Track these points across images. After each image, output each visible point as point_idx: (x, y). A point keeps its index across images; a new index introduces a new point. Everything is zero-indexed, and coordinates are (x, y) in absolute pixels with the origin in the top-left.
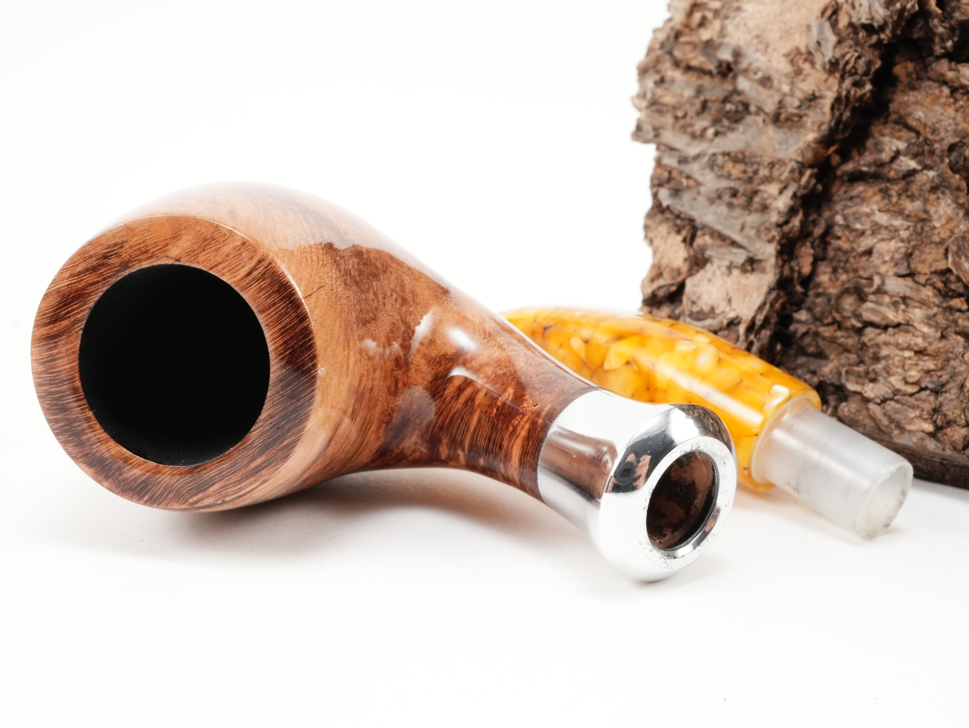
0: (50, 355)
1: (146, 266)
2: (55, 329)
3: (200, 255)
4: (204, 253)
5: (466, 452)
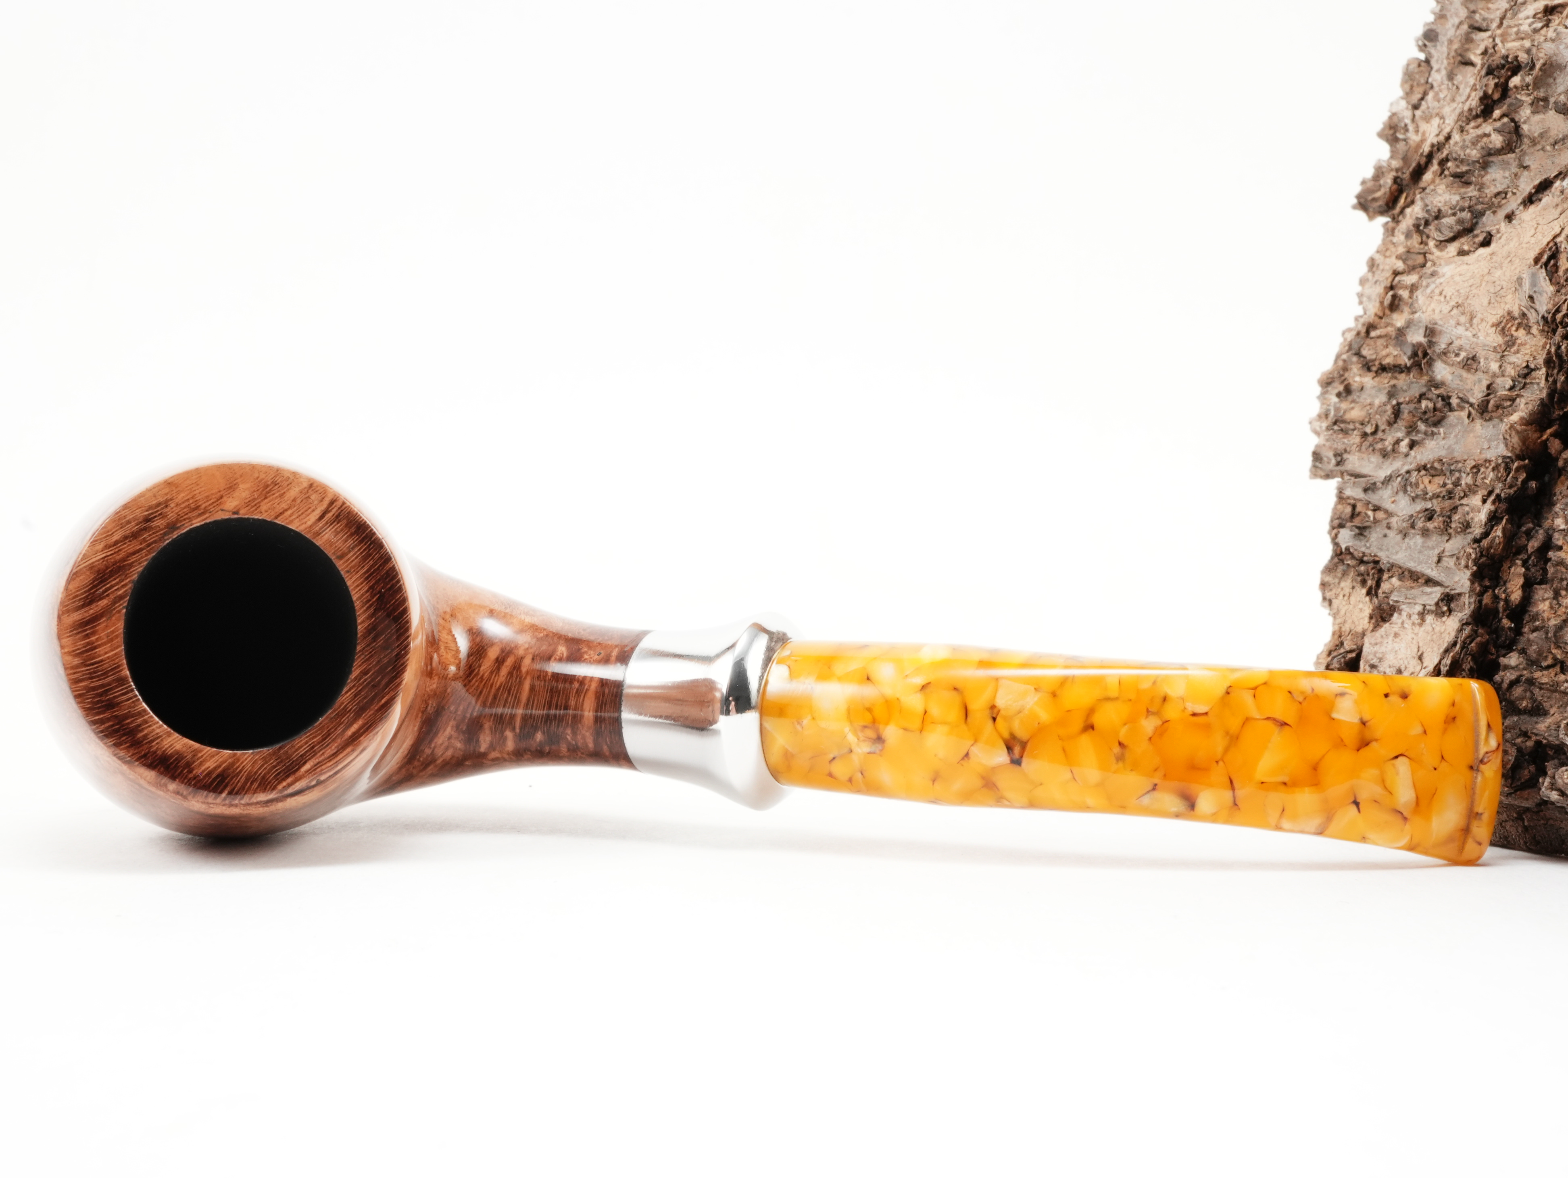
0: (87, 644)
1: (198, 524)
2: (91, 612)
3: (261, 505)
4: (265, 502)
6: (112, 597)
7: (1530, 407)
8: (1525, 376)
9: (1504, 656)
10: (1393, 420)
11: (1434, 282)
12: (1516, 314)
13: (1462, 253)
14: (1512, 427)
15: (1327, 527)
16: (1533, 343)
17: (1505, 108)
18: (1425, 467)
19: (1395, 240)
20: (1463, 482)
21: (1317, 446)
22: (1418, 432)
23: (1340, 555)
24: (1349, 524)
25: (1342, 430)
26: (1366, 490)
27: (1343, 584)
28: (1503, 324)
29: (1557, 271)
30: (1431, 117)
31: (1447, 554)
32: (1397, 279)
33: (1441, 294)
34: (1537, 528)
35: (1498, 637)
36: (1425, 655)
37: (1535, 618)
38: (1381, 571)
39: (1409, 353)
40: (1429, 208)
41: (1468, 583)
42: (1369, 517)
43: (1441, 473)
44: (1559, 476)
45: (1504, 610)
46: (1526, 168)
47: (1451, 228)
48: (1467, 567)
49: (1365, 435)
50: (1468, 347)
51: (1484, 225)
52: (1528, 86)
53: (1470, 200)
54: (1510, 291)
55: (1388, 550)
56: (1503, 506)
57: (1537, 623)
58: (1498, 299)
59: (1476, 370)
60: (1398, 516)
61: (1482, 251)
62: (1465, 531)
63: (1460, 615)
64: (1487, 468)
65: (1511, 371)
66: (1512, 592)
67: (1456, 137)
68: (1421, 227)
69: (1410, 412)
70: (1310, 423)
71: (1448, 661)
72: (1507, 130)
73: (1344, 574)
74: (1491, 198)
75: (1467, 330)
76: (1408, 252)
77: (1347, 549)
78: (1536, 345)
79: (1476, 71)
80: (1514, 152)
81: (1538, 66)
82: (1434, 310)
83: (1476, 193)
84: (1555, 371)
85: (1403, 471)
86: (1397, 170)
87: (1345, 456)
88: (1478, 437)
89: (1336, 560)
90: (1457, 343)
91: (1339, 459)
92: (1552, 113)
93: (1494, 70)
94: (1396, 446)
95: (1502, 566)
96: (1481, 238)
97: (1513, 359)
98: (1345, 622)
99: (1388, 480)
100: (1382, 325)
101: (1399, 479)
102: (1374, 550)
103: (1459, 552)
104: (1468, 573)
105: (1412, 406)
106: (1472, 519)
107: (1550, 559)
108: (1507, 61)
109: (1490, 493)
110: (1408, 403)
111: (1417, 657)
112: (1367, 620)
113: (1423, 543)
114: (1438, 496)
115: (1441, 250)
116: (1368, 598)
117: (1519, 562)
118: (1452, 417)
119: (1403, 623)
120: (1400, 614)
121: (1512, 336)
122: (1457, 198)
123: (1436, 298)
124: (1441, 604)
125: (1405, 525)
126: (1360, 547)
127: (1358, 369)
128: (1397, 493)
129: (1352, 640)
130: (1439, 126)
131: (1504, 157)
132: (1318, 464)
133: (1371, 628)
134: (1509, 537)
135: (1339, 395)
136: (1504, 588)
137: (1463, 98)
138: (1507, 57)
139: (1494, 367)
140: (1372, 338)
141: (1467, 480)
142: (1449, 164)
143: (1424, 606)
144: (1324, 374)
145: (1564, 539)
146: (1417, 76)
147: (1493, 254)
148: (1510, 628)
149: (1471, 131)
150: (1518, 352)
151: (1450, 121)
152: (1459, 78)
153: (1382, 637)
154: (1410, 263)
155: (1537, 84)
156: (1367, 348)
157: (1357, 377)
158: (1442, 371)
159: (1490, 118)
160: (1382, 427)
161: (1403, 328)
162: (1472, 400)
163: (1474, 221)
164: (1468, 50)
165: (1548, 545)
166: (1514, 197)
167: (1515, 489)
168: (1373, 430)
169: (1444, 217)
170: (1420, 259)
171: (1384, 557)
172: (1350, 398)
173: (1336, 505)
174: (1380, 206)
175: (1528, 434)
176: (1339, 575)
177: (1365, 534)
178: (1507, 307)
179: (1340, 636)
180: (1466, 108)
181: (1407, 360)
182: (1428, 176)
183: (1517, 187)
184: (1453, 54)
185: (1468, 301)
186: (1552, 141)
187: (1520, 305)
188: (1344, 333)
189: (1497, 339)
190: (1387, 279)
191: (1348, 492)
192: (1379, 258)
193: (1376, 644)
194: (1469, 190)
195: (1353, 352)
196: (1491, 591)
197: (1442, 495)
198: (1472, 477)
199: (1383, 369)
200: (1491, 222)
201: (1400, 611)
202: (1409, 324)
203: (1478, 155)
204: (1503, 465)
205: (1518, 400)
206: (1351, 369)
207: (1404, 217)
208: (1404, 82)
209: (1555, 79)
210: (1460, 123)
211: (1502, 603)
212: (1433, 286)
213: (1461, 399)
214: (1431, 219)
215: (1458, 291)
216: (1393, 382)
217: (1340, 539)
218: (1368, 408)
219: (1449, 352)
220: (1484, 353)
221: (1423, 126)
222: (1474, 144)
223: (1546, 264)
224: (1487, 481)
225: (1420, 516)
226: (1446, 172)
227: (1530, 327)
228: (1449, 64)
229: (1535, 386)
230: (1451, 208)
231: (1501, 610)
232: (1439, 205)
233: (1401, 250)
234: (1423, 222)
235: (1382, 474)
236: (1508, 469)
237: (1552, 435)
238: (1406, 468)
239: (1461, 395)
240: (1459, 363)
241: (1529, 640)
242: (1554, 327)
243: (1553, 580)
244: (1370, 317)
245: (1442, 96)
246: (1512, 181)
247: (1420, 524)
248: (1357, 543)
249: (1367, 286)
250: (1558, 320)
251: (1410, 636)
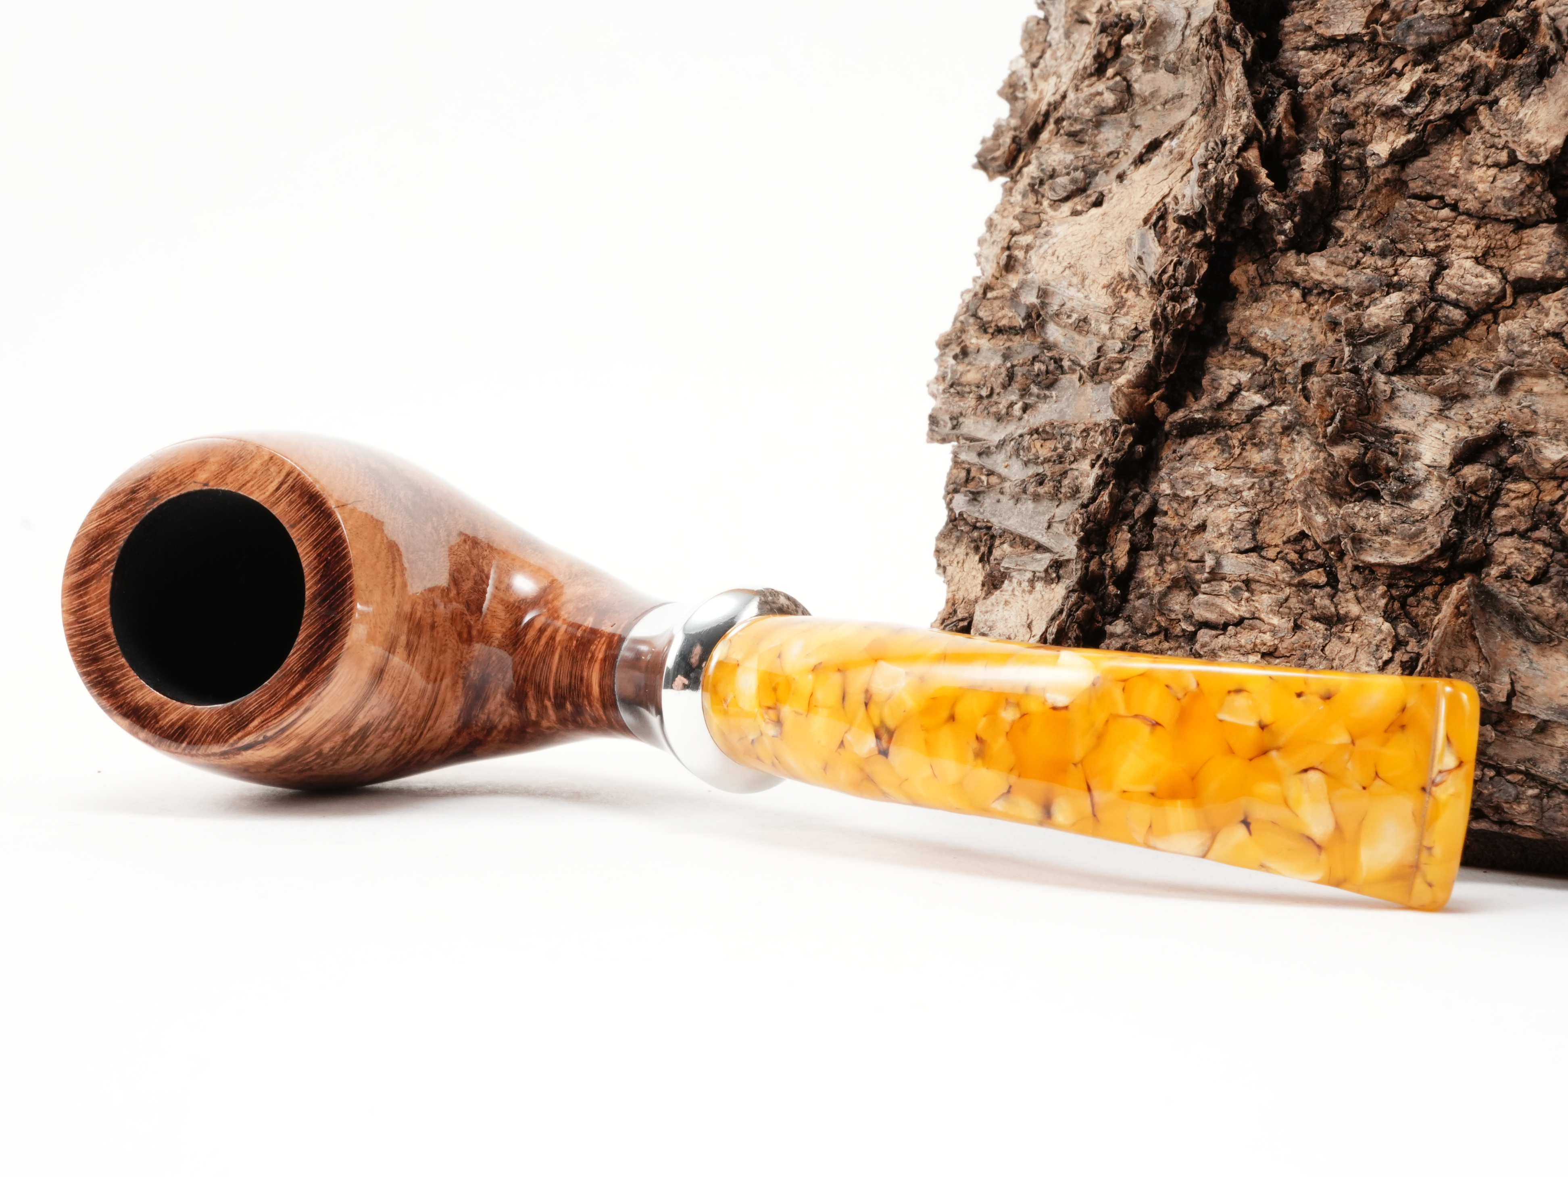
0: (81, 603)
1: (175, 495)
2: (85, 574)
3: (228, 476)
4: (232, 473)
5: (553, 700)
6: (102, 561)
7: (1138, 369)
8: (1134, 338)
9: (1110, 624)
10: (1007, 382)
11: (1047, 242)
12: (1126, 275)
13: (1075, 213)
14: (1119, 390)
15: (942, 492)
16: (1142, 305)
17: (1117, 66)
18: (1037, 431)
19: (1012, 200)
20: (1073, 446)
21: (933, 409)
22: (1031, 395)
23: (955, 520)
24: (963, 489)
25: (958, 393)
26: (980, 455)
27: (957, 551)
28: (1113, 286)
29: (1165, 232)
30: (1049, 76)
31: (1057, 519)
32: (1014, 239)
33: (1053, 254)
34: (1144, 493)
35: (1104, 605)
36: (1034, 623)
37: (1141, 584)
38: (993, 537)
39: (1023, 315)
40: (1044, 167)
41: (1075, 550)
42: (983, 482)
43: (1053, 437)
44: (1166, 441)
45: (1111, 577)
46: (1138, 127)
47: (1065, 188)
48: (1074, 532)
49: (980, 398)
50: (1079, 309)
51: (1097, 185)
52: (1139, 44)
53: (1084, 159)
54: (1121, 252)
55: (1001, 515)
56: (1111, 470)
57: (1143, 590)
58: (1109, 260)
59: (1088, 332)
60: (1011, 481)
61: (1094, 211)
62: (1074, 496)
63: (1068, 581)
64: (1096, 431)
65: (1120, 333)
66: (1118, 558)
67: (1071, 96)
68: (1035, 187)
69: (1023, 375)
70: (928, 386)
71: (1054, 629)
72: (1119, 89)
73: (959, 540)
74: (1104, 157)
75: (1079, 291)
76: (1025, 212)
77: (961, 514)
78: (1145, 307)
79: (1091, 30)
80: (1126, 111)
81: (1148, 23)
82: (1046, 271)
83: (1089, 153)
84: (1162, 333)
85: (1016, 435)
86: (1015, 129)
87: (961, 420)
88: (1089, 400)
89: (951, 526)
90: (1069, 305)
91: (955, 422)
92: (1162, 72)
93: (1107, 28)
94: (1010, 409)
95: (1109, 531)
96: (1093, 199)
97: (1122, 320)
98: (958, 589)
99: (1001, 444)
100: (999, 286)
101: (1012, 443)
102: (987, 516)
103: (1069, 518)
104: (1076, 538)
105: (1025, 369)
106: (1081, 483)
107: (1155, 525)
108: (1121, 20)
109: (1099, 457)
110: (1022, 365)
111: (1026, 625)
112: (979, 587)
113: (1034, 508)
114: (1049, 461)
115: (1055, 210)
116: (980, 565)
117: (1125, 528)
118: (1065, 380)
119: (1013, 590)
120: (1011, 581)
121: (1122, 297)
122: (1072, 157)
123: (1049, 258)
124: (1050, 571)
125: (1017, 489)
126: (973, 513)
127: (975, 331)
128: (1010, 457)
129: (965, 608)
130: (1056, 84)
131: (1117, 116)
132: (934, 428)
133: (983, 596)
134: (1116, 502)
135: (955, 357)
136: (1111, 554)
137: (1079, 57)
138: (1121, 15)
139: (1105, 329)
140: (988, 299)
141: (1077, 444)
142: (1065, 123)
143: (1034, 572)
144: (942, 336)
145: (1169, 504)
146: (1036, 34)
147: (1104, 214)
148: (1116, 595)
149: (1085, 89)
150: (1127, 314)
151: (1066, 79)
152: (1075, 36)
153: (993, 604)
154: (1026, 223)
155: (1148, 42)
156: (983, 310)
157: (974, 339)
158: (1054, 332)
159: (1104, 76)
160: (997, 390)
161: (1017, 289)
162: (1083, 363)
163: (1087, 181)
164: (1083, 8)
165: (1154, 510)
166: (1125, 158)
167: (1122, 453)
168: (988, 393)
169: (1058, 176)
170: (1035, 220)
171: (997, 523)
172: (966, 360)
173: (951, 469)
174: (999, 166)
175: (1135, 397)
176: (954, 541)
177: (979, 499)
178: (1118, 268)
179: (954, 604)
180: (1081, 66)
181: (1021, 322)
182: (1045, 136)
183: (1129, 147)
184: (1070, 12)
185: (1080, 262)
186: (1162, 100)
187: (1130, 266)
188: (962, 295)
189: (1107, 301)
190: (1004, 239)
191: (963, 457)
192: (997, 218)
193: (987, 612)
194: (1083, 149)
195: (970, 313)
196: (1097, 557)
197: (1053, 459)
198: (1082, 441)
199: (1000, 331)
200: (1104, 182)
201: (1011, 578)
202: (1022, 285)
203: (1091, 114)
204: (1111, 429)
205: (1127, 362)
206: (968, 331)
207: (1022, 177)
208: (1024, 40)
209: (1164, 38)
210: (1075, 81)
211: (1108, 569)
212: (1046, 246)
213: (1072, 361)
214: (1045, 178)
215: (1070, 251)
216: (1008, 344)
217: (954, 505)
218: (984, 370)
219: (1061, 313)
220: (1095, 315)
221: (1042, 85)
222: (1087, 102)
223: (1155, 225)
224: (1096, 445)
225: (1032, 480)
226: (1062, 132)
227: (1139, 289)
228: (1066, 22)
229: (1144, 349)
230: (1065, 168)
231: (1107, 577)
232: (1054, 164)
233: (1018, 210)
234: (1038, 181)
235: (996, 438)
236: (1115, 432)
237: (1158, 398)
238: (1020, 432)
239: (1073, 358)
240: (1071, 325)
241: (1134, 607)
242: (1161, 288)
243: (1158, 546)
244: (987, 278)
245: (1059, 54)
246: (1124, 141)
247: (1031, 489)
248: (971, 508)
249: (985, 246)
250: (1164, 282)
251: (1021, 603)
